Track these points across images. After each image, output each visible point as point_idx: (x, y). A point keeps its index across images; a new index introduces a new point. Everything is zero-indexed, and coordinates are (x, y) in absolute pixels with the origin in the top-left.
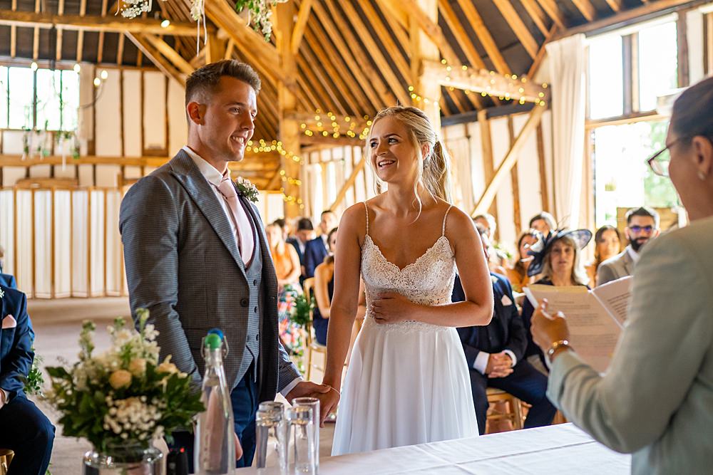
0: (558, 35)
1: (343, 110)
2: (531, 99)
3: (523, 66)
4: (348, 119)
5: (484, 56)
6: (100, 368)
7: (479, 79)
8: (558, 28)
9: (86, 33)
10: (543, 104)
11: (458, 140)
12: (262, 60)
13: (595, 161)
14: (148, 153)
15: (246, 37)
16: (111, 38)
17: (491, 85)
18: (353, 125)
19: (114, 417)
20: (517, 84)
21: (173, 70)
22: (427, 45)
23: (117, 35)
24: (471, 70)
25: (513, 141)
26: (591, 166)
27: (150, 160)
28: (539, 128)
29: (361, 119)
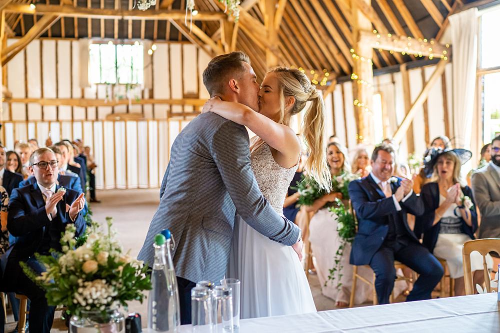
0: (458, 9)
1: (310, 66)
2: (437, 55)
3: (433, 32)
4: (312, 72)
5: (404, 26)
6: (77, 259)
7: (400, 43)
8: (458, 4)
9: (146, 21)
10: (446, 58)
11: (386, 85)
12: (255, 34)
13: (484, 98)
14: (187, 96)
15: (245, 20)
16: (162, 23)
17: (408, 47)
18: (316, 76)
19: (81, 294)
20: (428, 45)
21: (200, 43)
22: (363, 20)
23: (165, 22)
24: (394, 37)
25: (425, 84)
26: (481, 102)
27: (188, 101)
28: (443, 76)
29: (321, 71)
